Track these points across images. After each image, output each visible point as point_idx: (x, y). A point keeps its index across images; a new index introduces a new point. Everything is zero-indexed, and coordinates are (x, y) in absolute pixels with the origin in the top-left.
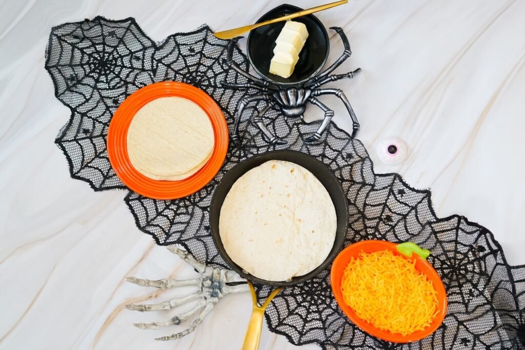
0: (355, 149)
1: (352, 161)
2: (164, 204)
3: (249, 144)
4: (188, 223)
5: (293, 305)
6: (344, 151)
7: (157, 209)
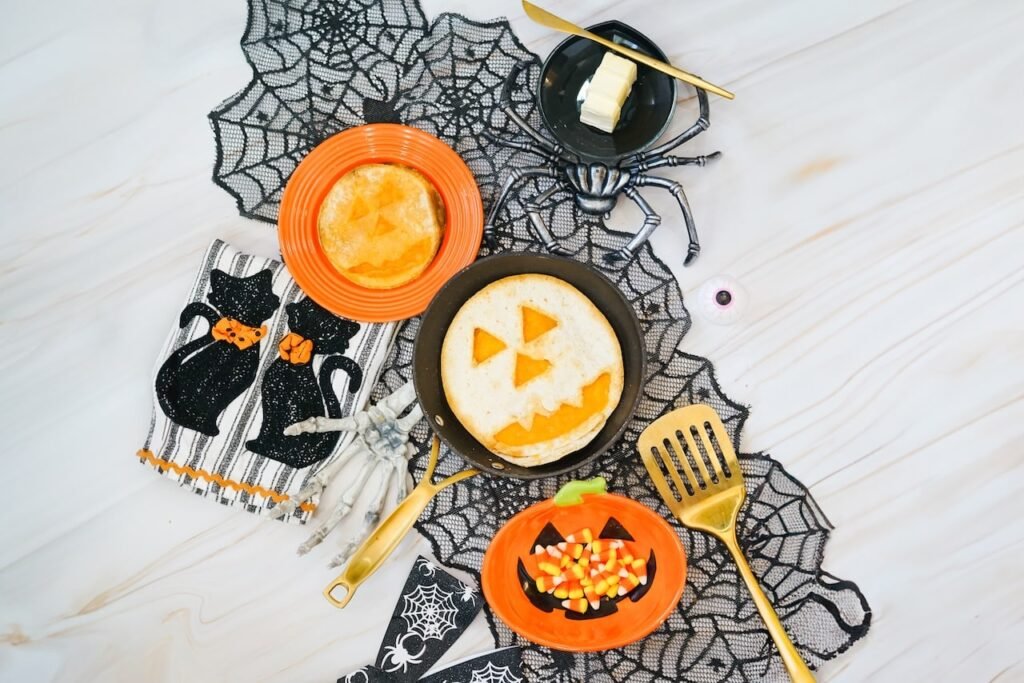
0: (666, 300)
1: (655, 316)
3: (502, 229)
5: (462, 501)
6: (648, 297)
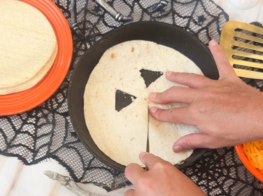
0: (205, 9)
1: (206, 23)
2: (20, 120)
3: (93, 33)
4: (52, 133)
6: (194, 15)
7: (14, 127)
